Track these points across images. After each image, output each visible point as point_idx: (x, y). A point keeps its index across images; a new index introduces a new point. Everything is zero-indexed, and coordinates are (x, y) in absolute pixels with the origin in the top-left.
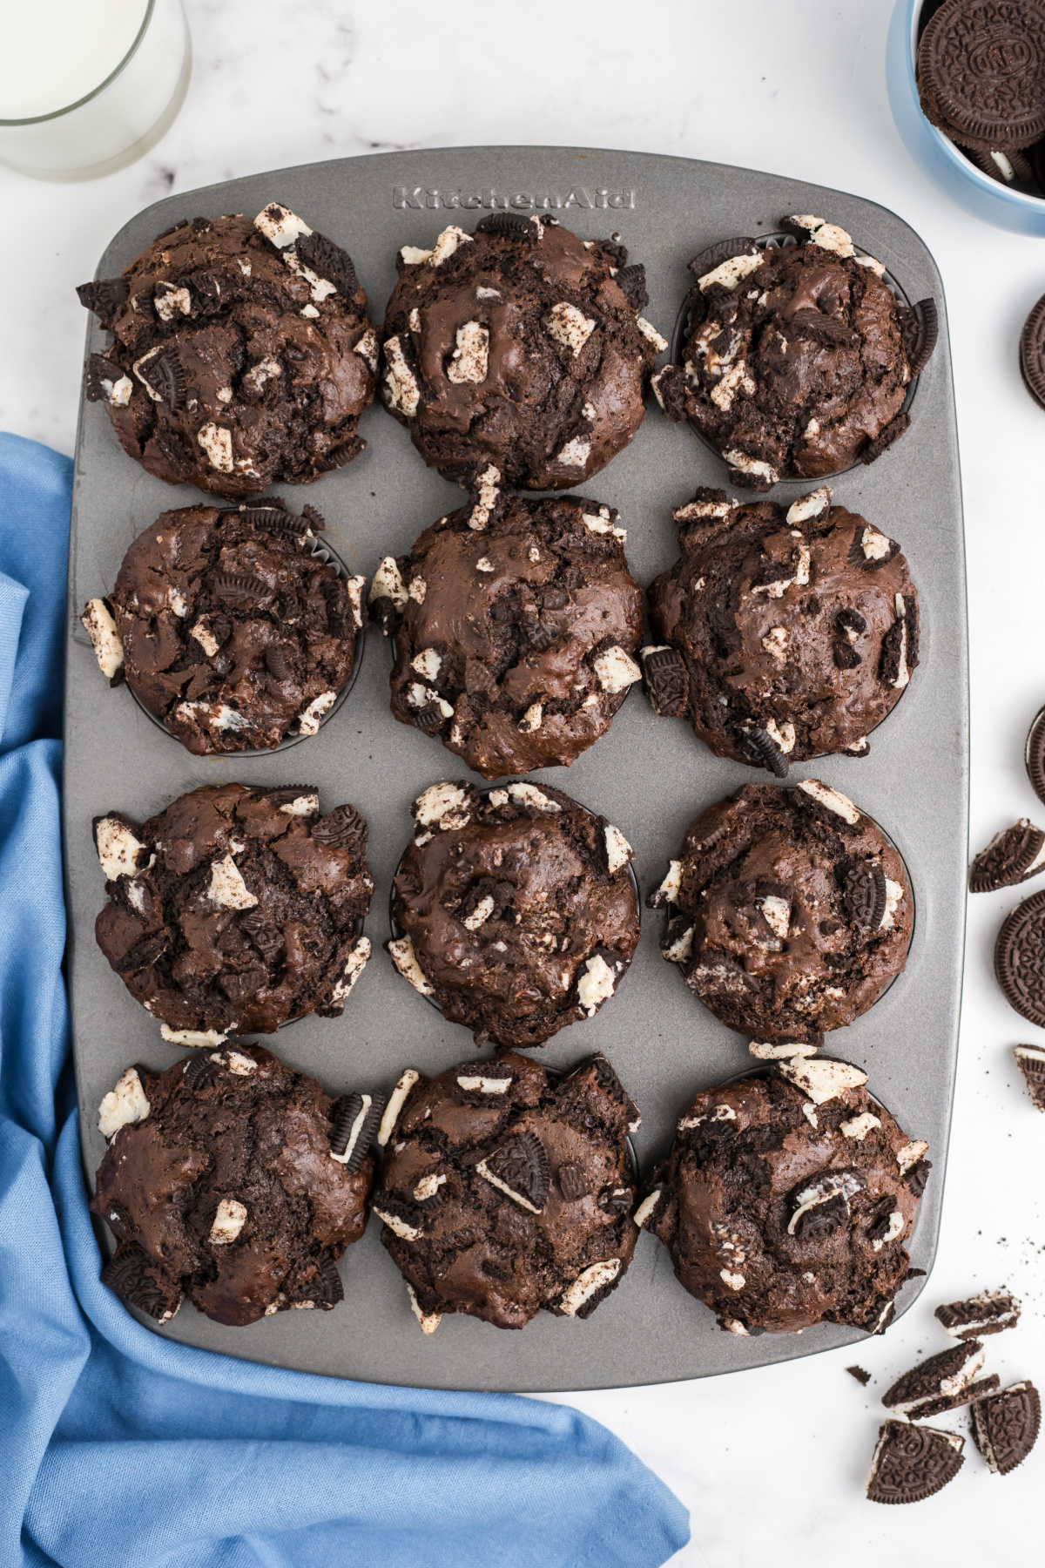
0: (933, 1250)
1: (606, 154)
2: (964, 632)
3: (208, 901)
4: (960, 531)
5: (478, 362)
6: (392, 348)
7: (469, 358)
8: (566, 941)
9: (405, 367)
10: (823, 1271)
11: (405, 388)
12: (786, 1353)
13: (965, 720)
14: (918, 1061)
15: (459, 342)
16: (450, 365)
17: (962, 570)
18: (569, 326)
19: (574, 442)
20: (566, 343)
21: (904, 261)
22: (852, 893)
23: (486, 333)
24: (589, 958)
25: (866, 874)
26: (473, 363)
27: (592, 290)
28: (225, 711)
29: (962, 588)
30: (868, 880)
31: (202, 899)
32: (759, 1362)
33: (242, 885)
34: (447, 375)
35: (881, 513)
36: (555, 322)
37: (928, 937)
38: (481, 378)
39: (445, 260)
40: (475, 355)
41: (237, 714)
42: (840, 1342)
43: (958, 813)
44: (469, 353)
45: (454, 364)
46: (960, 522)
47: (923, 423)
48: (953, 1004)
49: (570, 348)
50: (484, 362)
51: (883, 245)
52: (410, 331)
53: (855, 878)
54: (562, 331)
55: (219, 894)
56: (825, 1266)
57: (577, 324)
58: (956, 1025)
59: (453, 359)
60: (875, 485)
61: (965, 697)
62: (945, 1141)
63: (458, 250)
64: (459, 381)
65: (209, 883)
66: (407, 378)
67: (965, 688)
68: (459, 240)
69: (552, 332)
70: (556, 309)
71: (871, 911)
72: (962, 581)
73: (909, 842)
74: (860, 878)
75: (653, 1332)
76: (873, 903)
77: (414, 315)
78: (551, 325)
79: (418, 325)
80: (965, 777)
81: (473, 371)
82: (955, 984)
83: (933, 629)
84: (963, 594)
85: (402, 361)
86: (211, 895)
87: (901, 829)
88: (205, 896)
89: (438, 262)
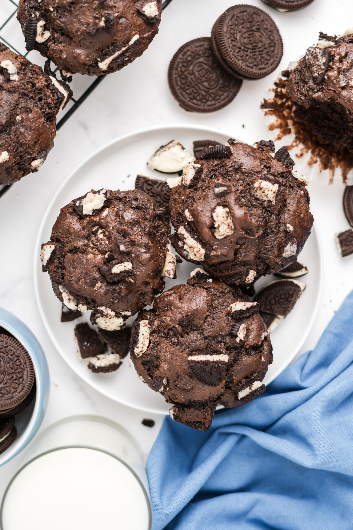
5: (229, 225)
6: (182, 233)
7: (223, 225)
8: (94, 230)
9: (192, 239)
10: (18, 110)
11: (196, 250)
15: (215, 218)
16: (215, 232)
18: (266, 192)
19: (288, 246)
20: (267, 199)
23: (227, 209)
24: (89, 215)
26: (227, 226)
27: (267, 168)
34: (215, 237)
36: (258, 191)
38: (233, 232)
39: (191, 180)
40: (226, 222)
44: (223, 223)
45: (216, 230)
49: (270, 201)
50: (231, 224)
52: (187, 221)
54: (263, 195)
56: (15, 108)
57: (270, 189)
59: (215, 228)
63: (196, 173)
64: (222, 237)
66: (196, 245)
68: (194, 168)
69: (258, 197)
70: (256, 185)
77: (187, 213)
78: (256, 194)
79: (191, 217)
81: (228, 230)
85: (190, 237)
89: (188, 183)
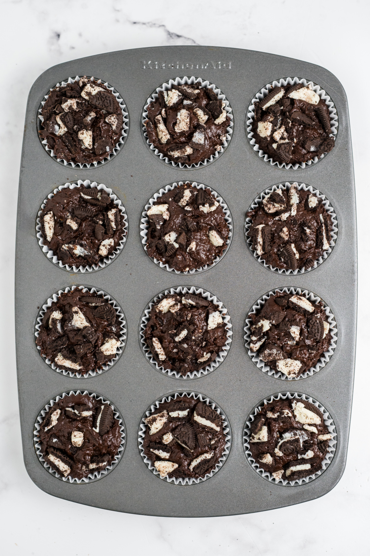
0: (344, 463)
1: (220, 49)
2: (355, 227)
3: (72, 326)
4: (354, 189)
12: (288, 503)
13: (356, 261)
14: (338, 390)
17: (355, 204)
21: (332, 88)
22: (312, 329)
25: (316, 321)
28: (78, 247)
29: (355, 211)
30: (317, 323)
31: (70, 325)
32: (278, 507)
33: (85, 320)
35: (324, 182)
37: (342, 343)
41: (83, 249)
42: (309, 499)
43: (353, 296)
46: (354, 186)
47: (339, 149)
48: (352, 369)
51: (324, 82)
53: (312, 323)
55: (76, 323)
58: (353, 377)
60: (321, 172)
61: (356, 252)
62: (349, 422)
65: (72, 319)
67: (356, 249)
71: (319, 334)
72: (355, 208)
73: (335, 307)
74: (314, 323)
75: (237, 495)
76: (320, 332)
80: (356, 282)
82: (352, 361)
83: (344, 226)
84: (355, 213)
86: (73, 324)
87: (332, 302)
88: (71, 324)
